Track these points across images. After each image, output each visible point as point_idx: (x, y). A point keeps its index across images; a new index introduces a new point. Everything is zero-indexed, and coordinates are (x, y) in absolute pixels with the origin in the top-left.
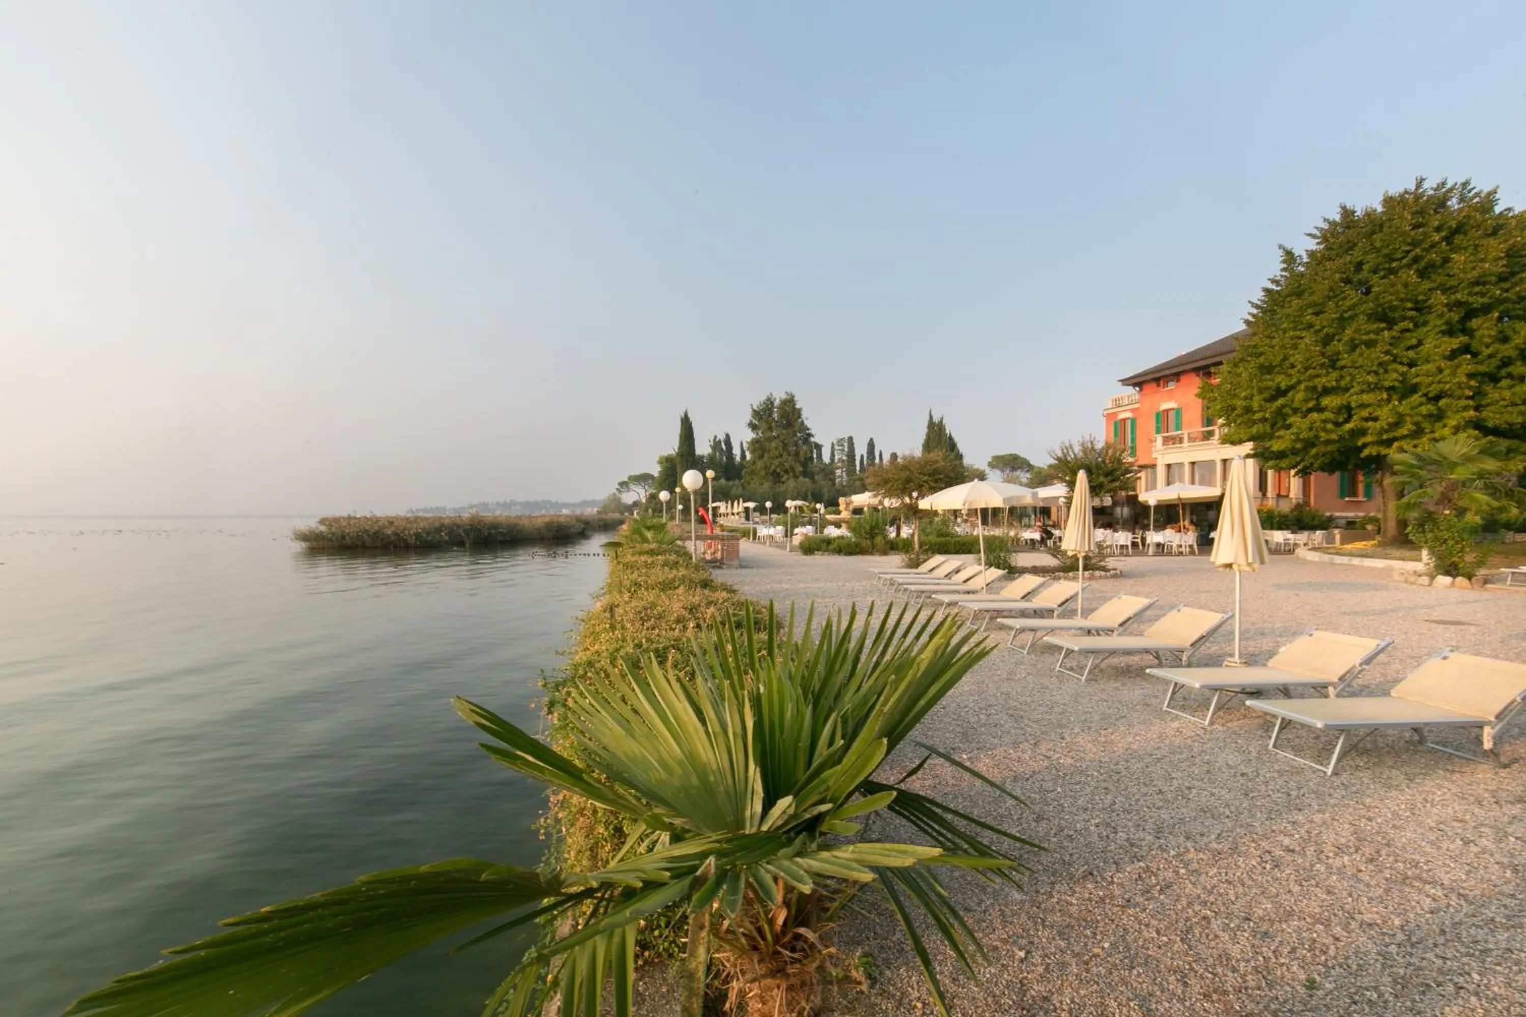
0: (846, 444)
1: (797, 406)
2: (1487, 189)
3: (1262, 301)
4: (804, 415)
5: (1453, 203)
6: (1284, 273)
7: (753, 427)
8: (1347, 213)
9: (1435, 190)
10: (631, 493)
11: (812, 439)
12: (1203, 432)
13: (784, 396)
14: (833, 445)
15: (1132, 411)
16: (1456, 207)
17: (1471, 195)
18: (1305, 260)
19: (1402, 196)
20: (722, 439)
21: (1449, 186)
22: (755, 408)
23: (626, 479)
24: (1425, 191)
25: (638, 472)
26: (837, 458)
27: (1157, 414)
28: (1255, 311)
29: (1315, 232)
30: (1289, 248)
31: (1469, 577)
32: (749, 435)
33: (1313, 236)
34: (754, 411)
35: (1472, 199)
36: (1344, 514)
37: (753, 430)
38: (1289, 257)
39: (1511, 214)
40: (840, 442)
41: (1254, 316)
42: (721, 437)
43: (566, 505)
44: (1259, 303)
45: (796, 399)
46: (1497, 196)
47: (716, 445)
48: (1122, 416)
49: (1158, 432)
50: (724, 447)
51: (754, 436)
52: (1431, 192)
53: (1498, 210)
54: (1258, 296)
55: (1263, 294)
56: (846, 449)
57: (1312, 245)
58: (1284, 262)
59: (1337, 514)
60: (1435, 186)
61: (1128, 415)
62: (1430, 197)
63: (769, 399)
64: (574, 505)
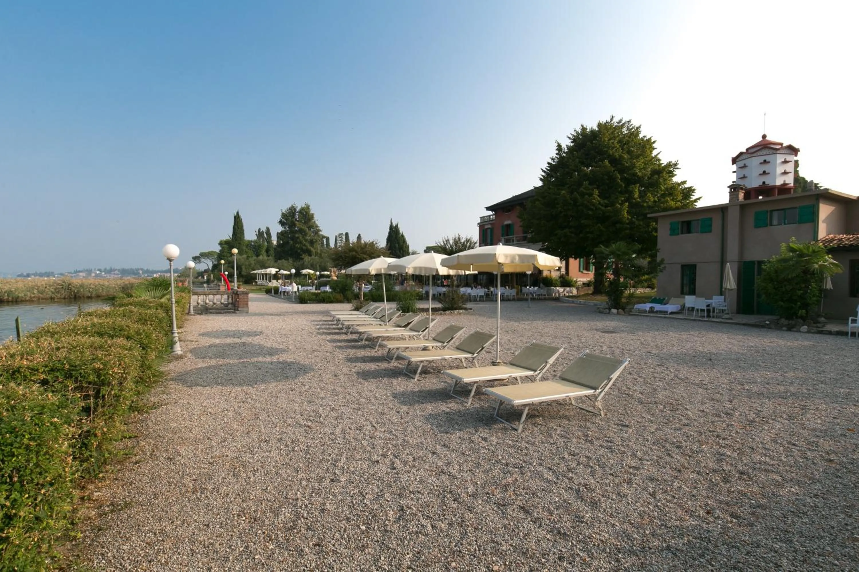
0: (344, 237)
1: (312, 212)
2: (637, 126)
3: (547, 169)
4: (316, 218)
5: (625, 131)
6: (557, 156)
7: (281, 223)
8: (584, 129)
9: (618, 123)
10: (202, 264)
11: (320, 233)
12: (523, 236)
13: (304, 206)
14: (336, 236)
15: (491, 224)
16: (626, 132)
17: (631, 127)
18: (566, 151)
19: (605, 124)
20: (264, 231)
21: (623, 122)
22: (284, 211)
23: (198, 255)
24: (614, 123)
25: (206, 251)
26: (338, 244)
27: (503, 226)
28: (544, 174)
29: (571, 137)
30: (560, 142)
31: (623, 309)
32: (280, 229)
33: (570, 138)
34: (283, 214)
35: (632, 129)
36: (582, 279)
37: (282, 226)
38: (559, 148)
39: (645, 139)
40: (340, 235)
41: (543, 176)
42: (264, 229)
43: (156, 272)
44: (545, 170)
45: (310, 208)
46: (641, 129)
47: (260, 234)
48: (486, 227)
49: (503, 236)
50: (265, 236)
51: (283, 229)
52: (616, 124)
53: (641, 136)
54: (545, 166)
55: (547, 165)
56: (344, 240)
57: (569, 143)
58: (557, 150)
59: (579, 279)
60: (618, 121)
61: (489, 226)
62: (616, 126)
63: (293, 207)
64: (161, 272)
